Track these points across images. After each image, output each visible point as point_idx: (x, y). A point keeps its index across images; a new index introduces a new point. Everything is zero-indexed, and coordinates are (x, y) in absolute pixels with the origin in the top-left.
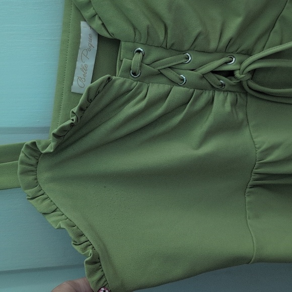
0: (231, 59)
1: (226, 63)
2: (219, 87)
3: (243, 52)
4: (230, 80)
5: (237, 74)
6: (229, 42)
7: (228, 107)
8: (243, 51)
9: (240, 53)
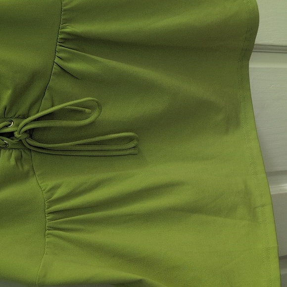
0: (10, 123)
1: (7, 126)
2: (4, 146)
3: (21, 117)
4: (12, 140)
5: (16, 134)
6: (5, 110)
7: (13, 162)
8: (19, 116)
9: (18, 117)
